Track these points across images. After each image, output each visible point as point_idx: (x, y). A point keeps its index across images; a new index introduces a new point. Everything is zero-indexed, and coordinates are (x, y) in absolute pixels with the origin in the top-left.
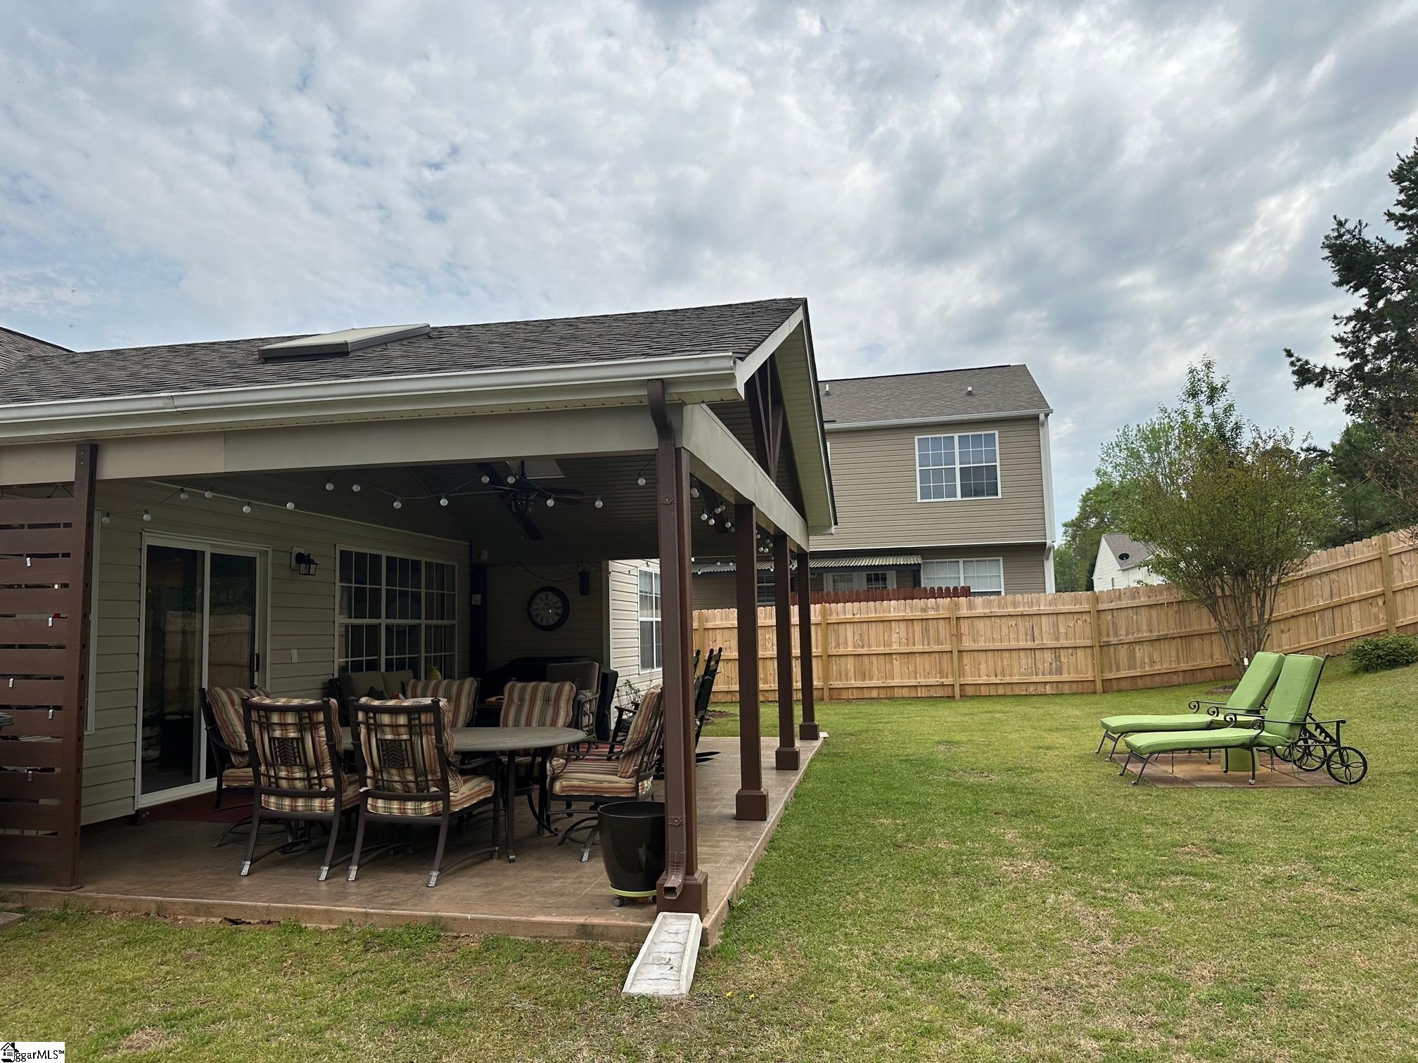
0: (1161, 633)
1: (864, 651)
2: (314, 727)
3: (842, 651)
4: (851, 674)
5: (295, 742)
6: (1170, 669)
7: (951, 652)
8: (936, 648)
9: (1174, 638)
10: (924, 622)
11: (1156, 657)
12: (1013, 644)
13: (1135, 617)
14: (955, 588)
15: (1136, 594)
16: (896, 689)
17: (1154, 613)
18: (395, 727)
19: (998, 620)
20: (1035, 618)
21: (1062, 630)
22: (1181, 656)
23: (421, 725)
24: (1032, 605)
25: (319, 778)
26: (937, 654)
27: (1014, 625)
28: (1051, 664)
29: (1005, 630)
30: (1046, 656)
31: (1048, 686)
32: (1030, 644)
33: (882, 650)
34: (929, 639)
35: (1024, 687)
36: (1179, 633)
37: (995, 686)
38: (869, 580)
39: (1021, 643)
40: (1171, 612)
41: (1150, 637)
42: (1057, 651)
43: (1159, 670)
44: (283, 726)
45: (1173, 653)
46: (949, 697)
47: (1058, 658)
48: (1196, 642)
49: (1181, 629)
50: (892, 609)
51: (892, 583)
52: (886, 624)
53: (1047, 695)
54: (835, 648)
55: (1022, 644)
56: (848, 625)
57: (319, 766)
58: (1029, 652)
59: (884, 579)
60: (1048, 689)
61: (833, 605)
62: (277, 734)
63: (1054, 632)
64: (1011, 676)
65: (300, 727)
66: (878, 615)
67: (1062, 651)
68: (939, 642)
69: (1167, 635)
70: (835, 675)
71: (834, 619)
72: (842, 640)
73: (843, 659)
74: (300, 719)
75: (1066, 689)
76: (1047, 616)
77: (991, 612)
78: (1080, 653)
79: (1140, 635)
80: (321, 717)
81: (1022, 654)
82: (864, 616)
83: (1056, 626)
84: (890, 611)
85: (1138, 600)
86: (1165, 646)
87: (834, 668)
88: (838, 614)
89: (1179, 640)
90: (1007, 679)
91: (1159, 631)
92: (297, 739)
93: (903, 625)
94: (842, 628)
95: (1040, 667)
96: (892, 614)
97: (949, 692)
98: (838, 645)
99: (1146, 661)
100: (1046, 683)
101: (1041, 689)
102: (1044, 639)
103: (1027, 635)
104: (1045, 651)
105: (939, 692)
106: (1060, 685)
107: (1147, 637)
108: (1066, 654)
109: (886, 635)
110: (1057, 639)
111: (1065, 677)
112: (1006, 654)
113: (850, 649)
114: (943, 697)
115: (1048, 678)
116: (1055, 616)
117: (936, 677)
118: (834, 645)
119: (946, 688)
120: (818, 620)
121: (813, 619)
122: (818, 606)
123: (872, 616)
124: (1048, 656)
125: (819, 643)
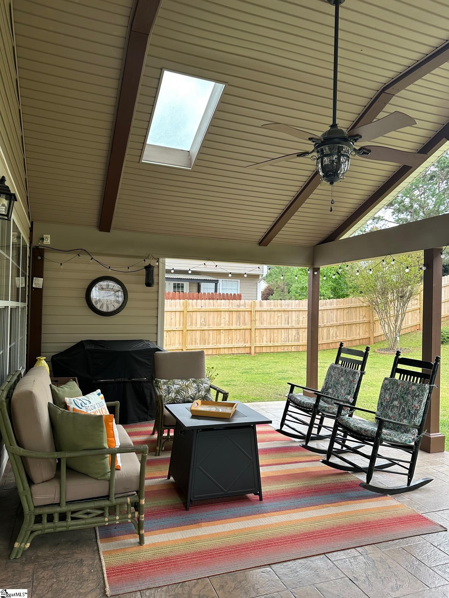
0: (341, 322)
1: (206, 328)
3: (194, 328)
4: (198, 341)
6: (343, 339)
7: (251, 329)
8: (243, 327)
9: (345, 325)
10: (238, 312)
11: (338, 334)
12: (279, 326)
13: (331, 314)
15: (332, 303)
16: (221, 350)
17: (339, 312)
19: (273, 313)
20: (290, 312)
21: (301, 319)
22: (348, 333)
24: (289, 305)
26: (243, 330)
27: (280, 316)
28: (295, 336)
29: (276, 318)
30: (293, 332)
31: (293, 347)
32: (286, 326)
33: (215, 327)
34: (240, 322)
35: (282, 348)
36: (348, 323)
37: (269, 348)
38: (174, 287)
39: (282, 325)
41: (337, 324)
42: (298, 329)
43: (339, 340)
45: (345, 332)
46: (247, 353)
47: (298, 334)
48: (354, 327)
49: (350, 320)
50: (222, 305)
51: (186, 289)
52: (219, 312)
53: (293, 352)
54: (190, 325)
55: (283, 326)
56: (198, 312)
58: (286, 329)
59: (183, 287)
60: (293, 349)
61: (190, 301)
63: (297, 320)
64: (277, 342)
66: (214, 308)
67: (300, 329)
68: (244, 324)
69: (343, 323)
70: (189, 341)
71: (190, 308)
72: (194, 322)
73: (194, 332)
75: (300, 349)
76: (295, 312)
77: (271, 309)
78: (306, 331)
79: (332, 323)
81: (283, 330)
82: (207, 308)
83: (298, 317)
84: (221, 306)
85: (332, 306)
86: (342, 328)
87: (189, 337)
88: (193, 306)
89: (347, 325)
90: (276, 344)
91: (340, 321)
93: (227, 314)
94: (194, 314)
95: (290, 338)
96: (222, 308)
97: (247, 350)
98: (192, 324)
99: (334, 335)
100: (292, 346)
101: (290, 349)
102: (293, 323)
103: (285, 321)
104: (293, 329)
105: (242, 351)
106: (298, 347)
107: (335, 324)
108: (302, 331)
109: (218, 319)
110: (298, 324)
111: (300, 343)
112: (276, 331)
113: (198, 327)
114: (244, 353)
115: (294, 343)
116: (298, 312)
117: (242, 343)
118: (189, 324)
119: (246, 348)
120: (181, 309)
121: (178, 308)
122: (182, 301)
123: (211, 308)
124: (294, 332)
125: (181, 323)
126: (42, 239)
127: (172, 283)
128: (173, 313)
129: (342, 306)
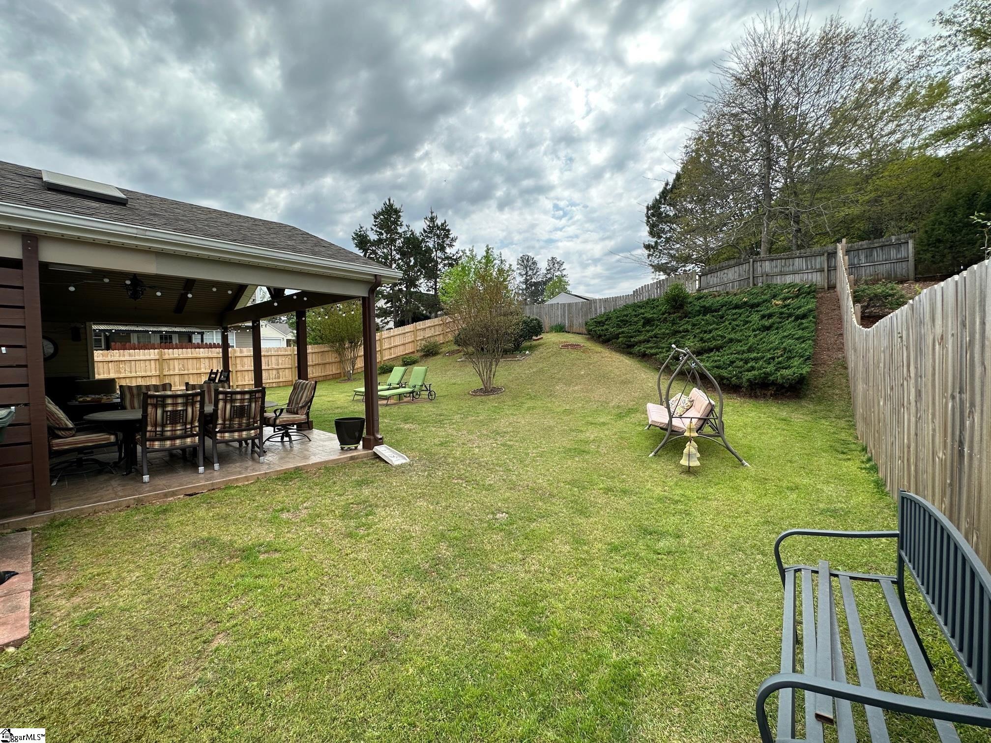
1: (186, 372)
2: (193, 404)
3: (171, 372)
4: (178, 383)
5: (181, 412)
11: (314, 371)
17: (314, 355)
18: (242, 400)
21: (280, 362)
22: (322, 371)
24: (268, 352)
25: (191, 428)
28: (275, 375)
31: (274, 383)
32: (267, 368)
33: (195, 371)
40: (320, 355)
41: (313, 364)
42: (278, 370)
45: (319, 370)
47: (278, 373)
48: (327, 366)
49: (323, 361)
50: (201, 353)
51: (175, 340)
52: (198, 359)
55: (264, 367)
56: (175, 360)
57: (192, 423)
58: (267, 370)
59: (171, 338)
60: (274, 385)
61: (166, 350)
62: (169, 408)
65: (185, 404)
69: (319, 363)
71: (166, 357)
72: (171, 367)
73: (172, 377)
75: (281, 384)
76: (274, 356)
78: (287, 371)
79: (309, 363)
80: (199, 398)
82: (185, 356)
83: (278, 360)
85: (308, 351)
86: (317, 367)
88: (169, 355)
89: (322, 365)
91: (316, 362)
93: (207, 360)
94: (171, 362)
95: (271, 376)
96: (201, 355)
98: (169, 370)
101: (271, 385)
102: (273, 365)
104: (273, 370)
106: (279, 383)
107: (311, 364)
108: (282, 371)
109: (197, 365)
111: (281, 380)
113: (177, 372)
115: (274, 381)
120: (157, 357)
121: (152, 357)
122: (156, 351)
123: (190, 355)
124: (274, 372)
125: (157, 369)
128: (147, 362)
129: (316, 350)
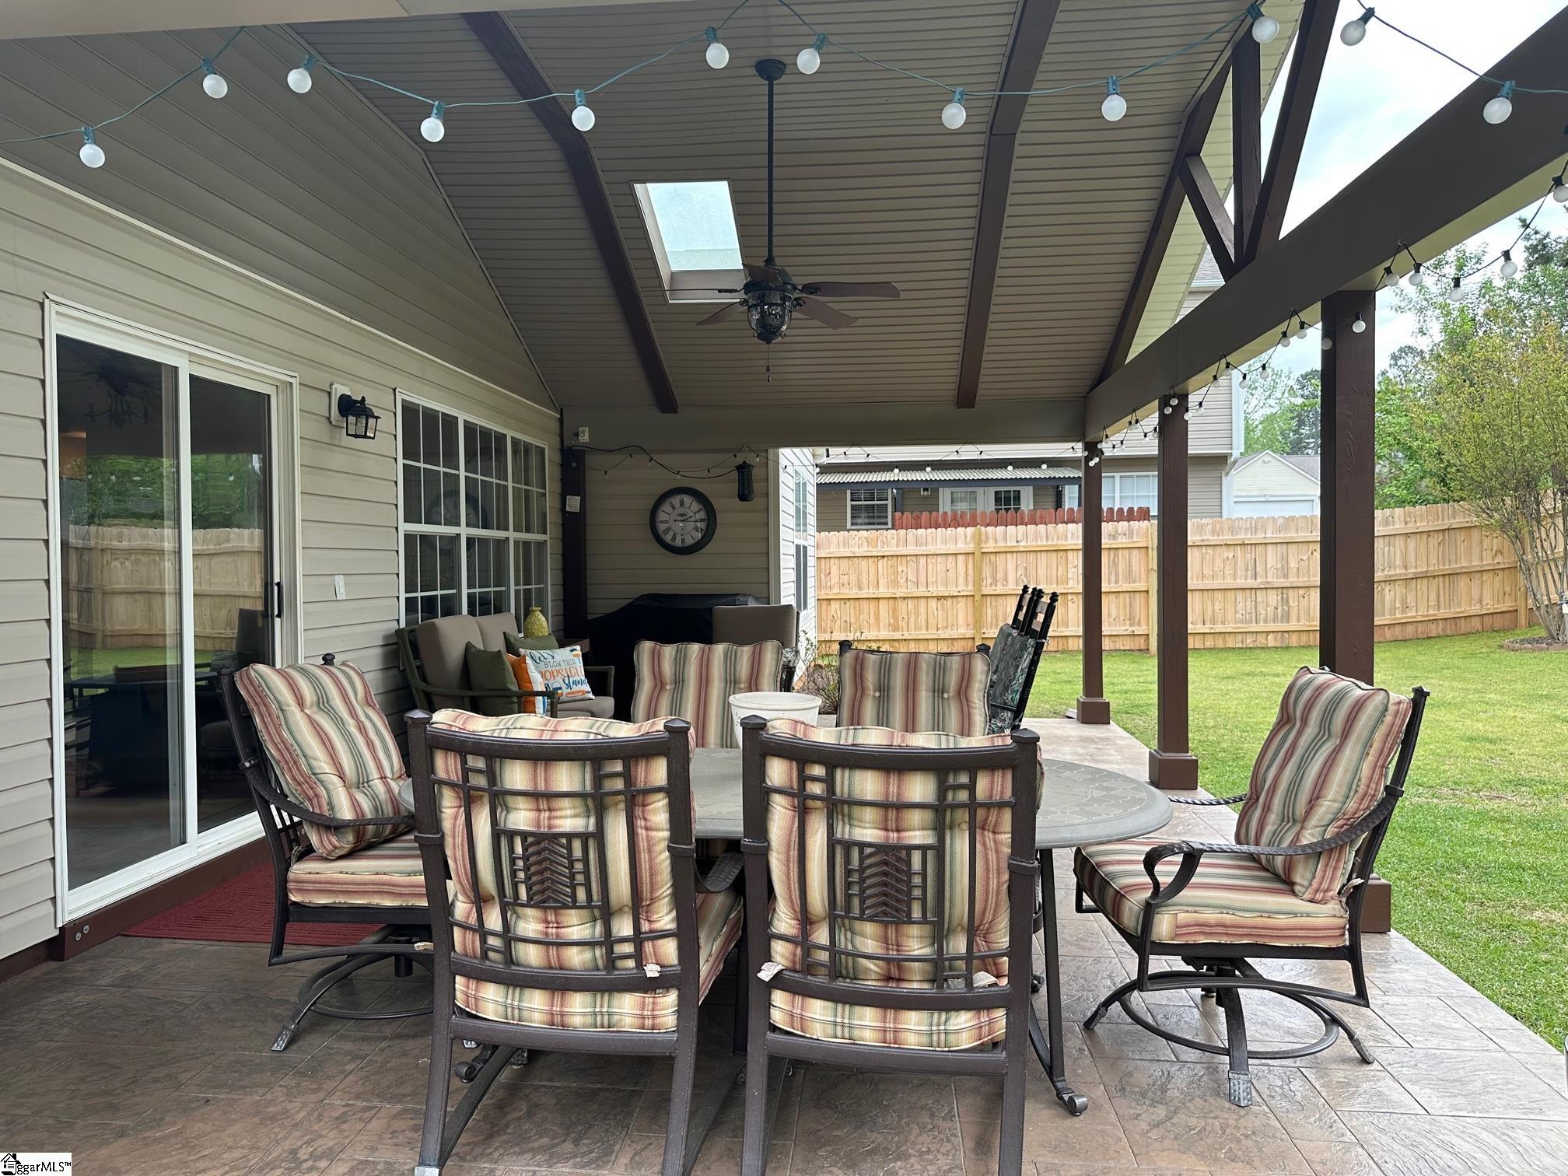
0: (1419, 570)
2: (635, 799)
3: (1000, 590)
5: (577, 845)
6: (1428, 616)
7: (1147, 592)
8: (1126, 587)
9: (1434, 577)
10: (1112, 552)
11: (1411, 601)
12: (1229, 582)
13: (1386, 549)
14: (1131, 510)
15: (1390, 518)
16: (1070, 640)
17: (1411, 543)
18: (892, 809)
19: (1210, 551)
20: (1260, 549)
21: (1293, 564)
22: (1442, 599)
23: (973, 805)
24: (1256, 530)
25: (638, 939)
26: (1127, 595)
27: (1231, 556)
28: (1276, 608)
29: (1219, 563)
30: (1270, 598)
31: (1270, 637)
32: (1250, 583)
33: (1053, 588)
34: (1117, 575)
35: (1239, 637)
36: (1443, 570)
37: (1201, 637)
38: (998, 500)
39: (1238, 581)
40: (1434, 541)
41: (1406, 574)
42: (1285, 591)
43: (1414, 617)
44: (542, 798)
45: (1433, 596)
46: (1139, 650)
47: (1285, 601)
48: (1463, 582)
49: (1444, 565)
50: (1069, 535)
51: (1027, 503)
52: (1061, 554)
53: (1269, 648)
54: (991, 585)
55: (1241, 582)
56: (1009, 555)
57: (639, 905)
58: (1248, 592)
59: (1017, 499)
60: (1271, 641)
61: (990, 529)
62: (521, 818)
63: (1283, 566)
64: (1223, 623)
65: (596, 802)
66: (1050, 543)
67: (1291, 591)
68: (1130, 578)
69: (1426, 572)
70: (989, 620)
71: (990, 547)
72: (1000, 575)
73: (1001, 600)
74: (598, 780)
75: (1294, 640)
76: (1274, 546)
77: (1203, 540)
79: (1393, 572)
80: (658, 772)
81: (1240, 594)
82: (1032, 544)
83: (1285, 559)
84: (1066, 538)
85: (1392, 527)
86: (1422, 585)
87: (989, 611)
88: (996, 541)
89: (1441, 578)
90: (1219, 628)
91: (1416, 567)
92: (584, 837)
94: (1000, 558)
95: (1263, 612)
96: (1070, 542)
97: (1140, 643)
98: (995, 582)
99: (1398, 605)
100: (1268, 633)
101: (1261, 640)
102: (1270, 574)
103: (1247, 570)
104: (1269, 591)
105: (1128, 644)
106: (1286, 635)
107: (1401, 574)
108: (1296, 595)
109: (1060, 569)
110: (1286, 576)
111: (1293, 625)
112: (1219, 595)
113: (1011, 588)
114: (1132, 650)
115: (1272, 627)
116: (1285, 546)
117: (1124, 625)
118: (989, 581)
119: (1137, 638)
120: (970, 547)
121: (962, 547)
122: (970, 530)
123: (1043, 543)
124: (1273, 598)
125: (970, 578)
126: (577, 435)
127: (992, 491)
128: (951, 559)
129: (1423, 526)
